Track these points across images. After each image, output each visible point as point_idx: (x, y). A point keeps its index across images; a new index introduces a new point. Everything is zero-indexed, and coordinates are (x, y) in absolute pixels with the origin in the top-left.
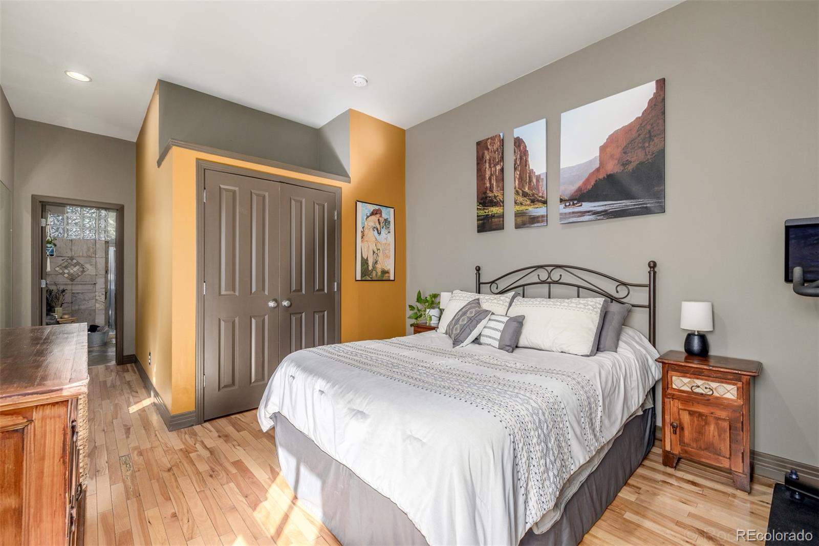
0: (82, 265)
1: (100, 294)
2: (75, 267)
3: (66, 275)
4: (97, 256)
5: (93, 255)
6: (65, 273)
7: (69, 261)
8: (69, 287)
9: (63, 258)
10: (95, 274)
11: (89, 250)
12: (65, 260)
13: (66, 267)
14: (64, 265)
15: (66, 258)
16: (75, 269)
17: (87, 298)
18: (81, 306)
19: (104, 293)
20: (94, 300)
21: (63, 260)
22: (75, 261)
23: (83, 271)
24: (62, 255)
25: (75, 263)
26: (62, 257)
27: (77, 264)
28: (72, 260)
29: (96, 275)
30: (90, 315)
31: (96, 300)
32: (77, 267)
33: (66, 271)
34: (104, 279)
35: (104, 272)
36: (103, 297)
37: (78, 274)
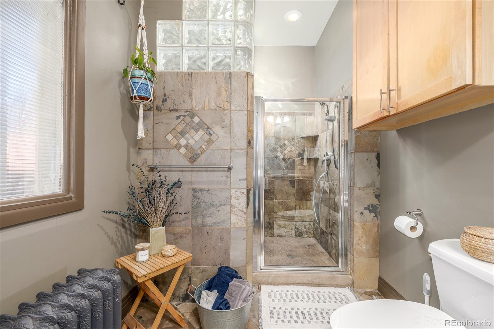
0: (208, 128)
1: (238, 193)
2: (197, 131)
3: (183, 151)
4: (233, 108)
5: (227, 105)
6: (180, 147)
7: (188, 119)
8: (186, 177)
9: (178, 114)
10: (229, 148)
11: (219, 94)
12: (182, 118)
13: (183, 133)
14: (179, 129)
15: (183, 113)
16: (197, 137)
17: (216, 203)
18: (206, 218)
19: (245, 191)
20: (229, 207)
21: (178, 118)
22: (196, 120)
23: (210, 142)
24: (176, 107)
25: (198, 124)
26: (176, 110)
27: (202, 125)
28: (192, 117)
29: (232, 149)
30: (222, 239)
31: (232, 206)
32: (201, 132)
33: (183, 142)
34: (245, 157)
35: (243, 143)
36: (244, 199)
37: (201, 147)
